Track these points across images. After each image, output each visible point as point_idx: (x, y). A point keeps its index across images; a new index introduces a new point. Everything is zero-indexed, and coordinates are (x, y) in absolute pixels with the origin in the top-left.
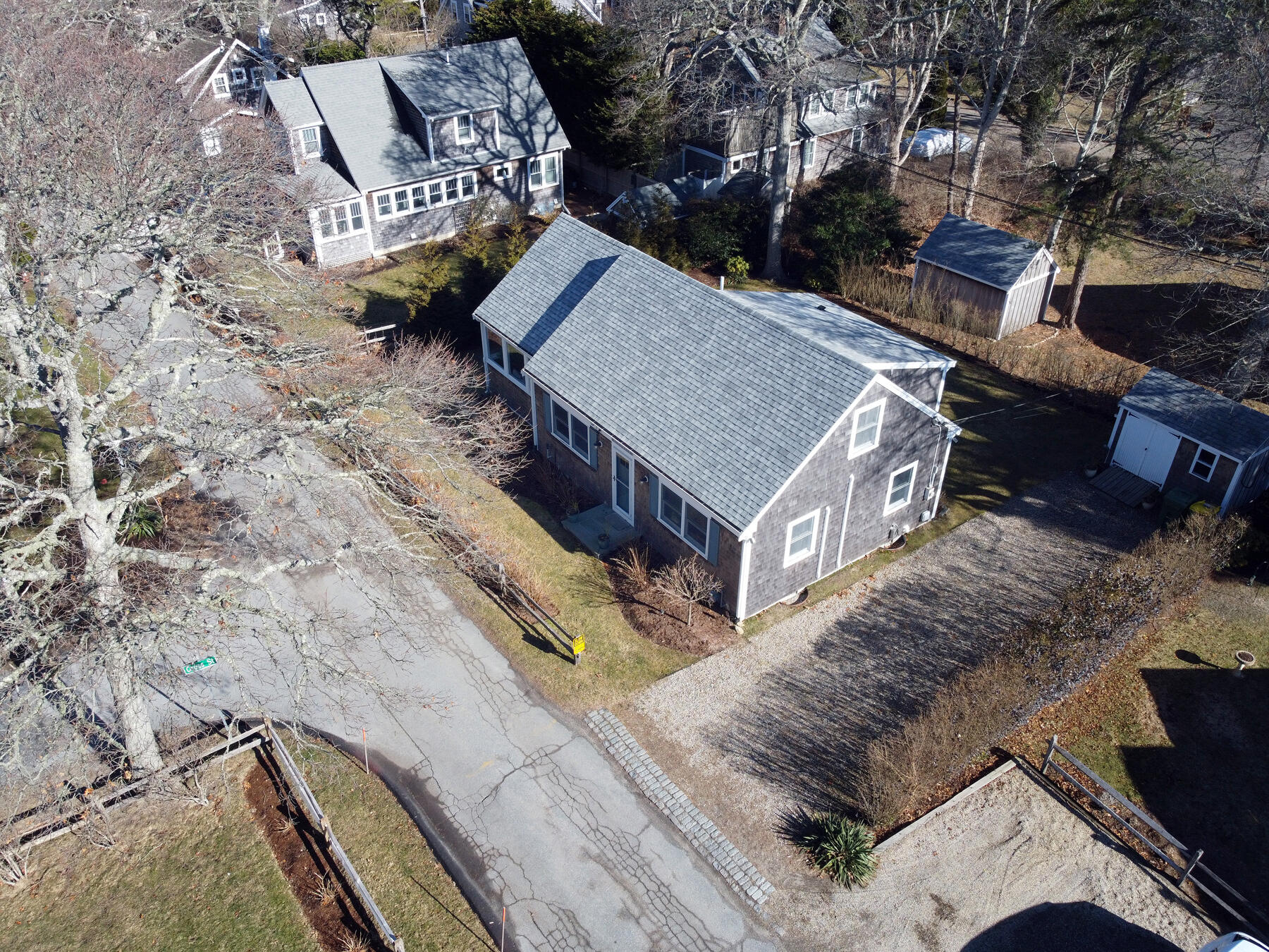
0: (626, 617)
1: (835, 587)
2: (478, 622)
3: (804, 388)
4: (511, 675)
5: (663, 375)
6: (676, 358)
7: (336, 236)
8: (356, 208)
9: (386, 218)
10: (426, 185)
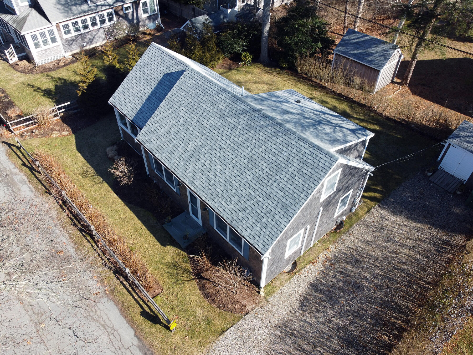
0: (200, 288)
1: (311, 257)
3: (295, 164)
5: (213, 149)
6: (219, 139)
7: (43, 47)
8: (51, 32)
9: (68, 36)
10: (88, 18)
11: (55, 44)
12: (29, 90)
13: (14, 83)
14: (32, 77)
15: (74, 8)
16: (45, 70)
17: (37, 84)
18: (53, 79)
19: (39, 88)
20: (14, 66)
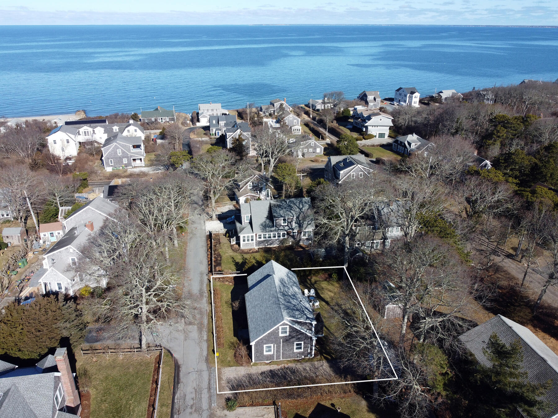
0: (235, 353)
1: (278, 363)
2: (208, 344)
3: (275, 318)
4: (206, 356)
6: (264, 303)
7: (246, 242)
8: (252, 236)
9: (260, 240)
10: (272, 233)
11: (253, 242)
12: (231, 260)
13: (227, 255)
14: (235, 254)
15: (267, 228)
16: (243, 252)
17: (235, 258)
18: (243, 258)
19: (235, 261)
20: (232, 246)
